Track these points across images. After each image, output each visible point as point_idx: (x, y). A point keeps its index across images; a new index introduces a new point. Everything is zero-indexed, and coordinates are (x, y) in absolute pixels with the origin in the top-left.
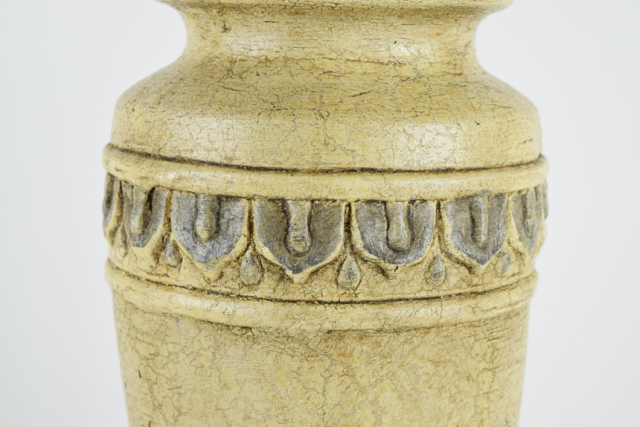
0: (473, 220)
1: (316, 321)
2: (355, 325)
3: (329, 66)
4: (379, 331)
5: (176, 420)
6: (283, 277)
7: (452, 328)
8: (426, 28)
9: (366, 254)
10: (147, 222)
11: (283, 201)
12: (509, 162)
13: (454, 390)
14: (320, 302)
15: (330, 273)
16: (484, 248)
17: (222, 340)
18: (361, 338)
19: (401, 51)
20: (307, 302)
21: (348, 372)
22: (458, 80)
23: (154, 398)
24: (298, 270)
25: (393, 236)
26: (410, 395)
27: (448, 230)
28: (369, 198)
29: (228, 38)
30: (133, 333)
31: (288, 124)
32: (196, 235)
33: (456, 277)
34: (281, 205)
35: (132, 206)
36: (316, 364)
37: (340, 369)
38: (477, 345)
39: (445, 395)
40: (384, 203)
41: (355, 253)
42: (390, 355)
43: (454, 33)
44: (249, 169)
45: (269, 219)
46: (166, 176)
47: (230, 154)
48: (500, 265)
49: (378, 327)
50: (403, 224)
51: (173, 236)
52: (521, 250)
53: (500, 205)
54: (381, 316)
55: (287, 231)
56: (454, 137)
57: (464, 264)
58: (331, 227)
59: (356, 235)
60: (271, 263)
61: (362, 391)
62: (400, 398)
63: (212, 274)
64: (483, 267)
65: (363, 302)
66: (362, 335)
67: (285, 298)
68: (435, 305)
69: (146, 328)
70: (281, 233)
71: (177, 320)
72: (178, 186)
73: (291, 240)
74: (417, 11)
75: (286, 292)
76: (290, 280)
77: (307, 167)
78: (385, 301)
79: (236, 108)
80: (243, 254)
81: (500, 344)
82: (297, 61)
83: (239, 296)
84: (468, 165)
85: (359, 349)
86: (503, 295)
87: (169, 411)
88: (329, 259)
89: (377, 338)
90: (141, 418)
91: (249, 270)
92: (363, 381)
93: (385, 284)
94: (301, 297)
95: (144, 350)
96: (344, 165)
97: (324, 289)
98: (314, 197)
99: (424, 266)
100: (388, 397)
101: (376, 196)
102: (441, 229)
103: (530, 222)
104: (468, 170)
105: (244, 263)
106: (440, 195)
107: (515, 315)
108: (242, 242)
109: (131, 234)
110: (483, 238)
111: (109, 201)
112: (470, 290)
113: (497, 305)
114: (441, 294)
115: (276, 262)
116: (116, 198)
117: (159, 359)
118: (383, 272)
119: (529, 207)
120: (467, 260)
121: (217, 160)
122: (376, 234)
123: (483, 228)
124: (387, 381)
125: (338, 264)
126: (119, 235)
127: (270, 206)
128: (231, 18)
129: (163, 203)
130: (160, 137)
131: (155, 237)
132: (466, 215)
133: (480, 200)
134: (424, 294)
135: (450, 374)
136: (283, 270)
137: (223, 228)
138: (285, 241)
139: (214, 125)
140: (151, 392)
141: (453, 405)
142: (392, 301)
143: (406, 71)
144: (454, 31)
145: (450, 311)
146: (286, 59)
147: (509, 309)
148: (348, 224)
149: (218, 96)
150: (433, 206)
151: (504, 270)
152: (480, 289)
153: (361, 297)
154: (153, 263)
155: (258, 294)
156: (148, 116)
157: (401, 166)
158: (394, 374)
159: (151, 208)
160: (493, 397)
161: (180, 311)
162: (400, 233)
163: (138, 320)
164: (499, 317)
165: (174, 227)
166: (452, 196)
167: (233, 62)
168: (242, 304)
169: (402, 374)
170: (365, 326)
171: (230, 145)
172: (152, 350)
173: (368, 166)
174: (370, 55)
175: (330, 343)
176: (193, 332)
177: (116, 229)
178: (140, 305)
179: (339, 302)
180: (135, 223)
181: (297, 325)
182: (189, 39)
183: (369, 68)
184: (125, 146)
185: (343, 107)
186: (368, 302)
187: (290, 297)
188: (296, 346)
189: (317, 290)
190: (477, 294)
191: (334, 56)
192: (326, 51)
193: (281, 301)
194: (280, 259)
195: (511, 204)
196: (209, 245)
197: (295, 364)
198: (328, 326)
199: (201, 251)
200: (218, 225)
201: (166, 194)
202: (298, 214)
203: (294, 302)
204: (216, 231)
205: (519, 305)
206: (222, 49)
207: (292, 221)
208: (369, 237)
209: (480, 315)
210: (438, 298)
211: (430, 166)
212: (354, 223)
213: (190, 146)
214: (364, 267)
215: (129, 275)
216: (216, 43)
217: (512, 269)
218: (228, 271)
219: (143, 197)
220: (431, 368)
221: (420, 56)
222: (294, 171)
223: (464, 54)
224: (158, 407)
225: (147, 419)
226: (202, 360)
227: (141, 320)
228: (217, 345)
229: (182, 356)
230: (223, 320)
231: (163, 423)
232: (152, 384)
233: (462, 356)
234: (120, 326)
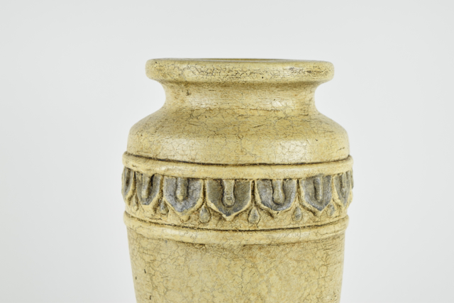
0: (315, 188)
1: (238, 240)
2: (258, 242)
3: (242, 112)
4: (269, 245)
5: (165, 294)
6: (221, 218)
7: (306, 244)
8: (290, 93)
9: (262, 206)
10: (150, 192)
11: (221, 180)
12: (333, 159)
13: (307, 275)
14: (240, 231)
15: (245, 216)
16: (321, 203)
17: (190, 251)
18: (260, 249)
19: (277, 104)
20: (233, 231)
21: (254, 266)
22: (306, 118)
23: (153, 283)
24: (228, 214)
25: (276, 197)
26: (285, 278)
27: (303, 194)
28: (264, 178)
29: (189, 98)
30: (141, 250)
31: (223, 142)
32: (176, 198)
33: (307, 217)
34: (220, 182)
35: (142, 184)
36: (238, 262)
37: (250, 264)
38: (318, 253)
39: (303, 278)
40: (271, 180)
41: (257, 206)
42: (275, 257)
43: (304, 94)
44: (203, 164)
45: (214, 189)
46: (160, 169)
47: (194, 157)
48: (329, 211)
49: (269, 242)
50: (281, 191)
51: (164, 199)
52: (340, 204)
53: (329, 181)
54: (270, 237)
55: (223, 195)
56: (305, 147)
57: (311, 211)
58: (245, 193)
59: (257, 196)
60: (215, 211)
61: (261, 275)
62: (280, 279)
63: (184, 218)
64: (321, 212)
65: (261, 230)
66: (261, 247)
67: (221, 229)
68: (297, 231)
69: (149, 247)
70: (220, 197)
71: (166, 242)
72: (167, 173)
73: (225, 199)
74: (285, 84)
75: (223, 226)
76: (225, 220)
77: (232, 163)
78: (272, 230)
79: (197, 134)
80: (200, 207)
81: (330, 252)
82: (226, 110)
83: (198, 228)
84: (312, 161)
85: (259, 254)
86: (331, 227)
87: (161, 289)
88: (244, 209)
89: (268, 248)
90: (146, 294)
91: (204, 215)
92: (262, 271)
93: (272, 221)
94: (230, 228)
95: (147, 258)
96: (251, 162)
97: (242, 224)
98: (237, 177)
99: (291, 212)
100: (274, 279)
101: (267, 177)
102: (299, 193)
103: (344, 189)
104: (312, 163)
105: (201, 212)
106: (298, 176)
107: (337, 237)
108: (200, 201)
109: (141, 199)
110: (320, 198)
111: (128, 183)
112: (314, 224)
113: (329, 232)
114: (300, 226)
115: (218, 211)
116: (132, 180)
117: (156, 263)
118: (271, 215)
119: (344, 182)
120: (313, 209)
121: (187, 160)
122: (267, 196)
123: (320, 192)
124: (273, 270)
125: (249, 211)
126: (134, 199)
127: (214, 182)
128: (191, 89)
129: (159, 182)
130: (157, 149)
131: (155, 200)
132: (312, 186)
133: (319, 178)
134: (291, 226)
135: (305, 266)
136: (221, 215)
137: (190, 194)
138: (222, 200)
139: (185, 143)
140: (152, 280)
141: (307, 283)
142: (275, 229)
143: (280, 114)
144: (304, 93)
145: (305, 235)
146: (220, 109)
147: (334, 234)
148: (253, 191)
149: (187, 128)
150: (295, 181)
151: (331, 214)
152: (319, 224)
153: (260, 228)
154: (153, 213)
155: (208, 227)
156: (150, 139)
157: (279, 162)
158: (277, 267)
159: (152, 185)
160: (327, 279)
161: (168, 237)
162: (279, 195)
163: (144, 243)
164: (329, 238)
165: (165, 194)
166: (305, 176)
167: (193, 111)
168: (200, 232)
169: (281, 267)
170: (262, 242)
171: (193, 153)
172: (152, 258)
173: (263, 162)
174: (262, 106)
175: (245, 251)
176: (174, 248)
177: (132, 196)
178: (146, 235)
179: (249, 231)
180: (144, 193)
181: (228, 243)
182: (167, 98)
183: (262, 113)
184: (137, 154)
185: (250, 133)
186: (263, 230)
187: (225, 228)
188: (228, 253)
189: (238, 224)
190: (318, 226)
191: (244, 107)
192: (240, 105)
193: (220, 230)
194: (220, 209)
195: (334, 181)
196: (183, 203)
197: (227, 262)
198: (244, 242)
199: (179, 206)
200: (188, 193)
201: (160, 178)
202: (228, 187)
203: (226, 231)
204: (187, 196)
205: (339, 232)
206: (187, 104)
207: (225, 190)
208: (264, 197)
209: (319, 237)
210: (299, 228)
211: (293, 162)
212: (256, 191)
213: (173, 153)
214: (262, 213)
215: (139, 220)
216: (183, 101)
217: (336, 214)
218: (193, 216)
219: (148, 179)
220: (295, 264)
221: (287, 106)
222: (226, 165)
223: (309, 105)
224: (155, 288)
225: (149, 295)
226: (179, 262)
227: (146, 243)
228: (187, 254)
229: (169, 260)
230: (191, 241)
231: (158, 296)
232: (152, 276)
233: (311, 258)
234: (133, 247)
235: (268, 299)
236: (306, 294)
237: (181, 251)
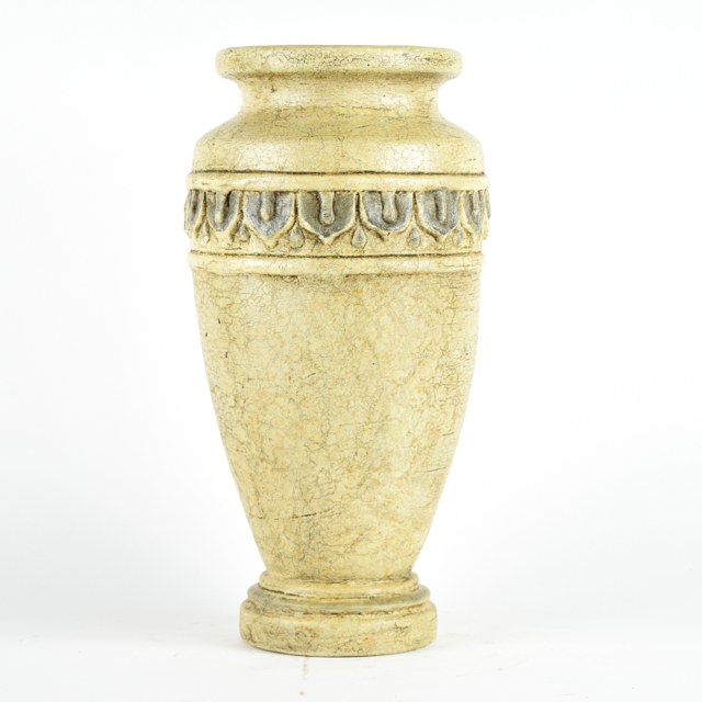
0: (437, 206)
1: (339, 268)
2: (364, 271)
3: (342, 111)
4: (379, 275)
5: (246, 346)
6: (318, 241)
7: (425, 276)
8: (404, 87)
9: (369, 224)
10: (226, 215)
11: (317, 192)
12: (459, 171)
13: (428, 318)
14: (341, 257)
15: (347, 238)
16: (444, 225)
17: (278, 286)
18: (367, 280)
19: (387, 101)
20: (333, 257)
21: (360, 303)
22: (426, 120)
23: (230, 335)
24: (327, 235)
25: (386, 214)
26: (399, 319)
27: (421, 211)
28: (371, 189)
29: (275, 96)
30: (214, 294)
31: (319, 145)
32: (260, 218)
33: (426, 243)
34: (315, 195)
35: (214, 207)
36: (339, 298)
37: (355, 300)
38: (442, 290)
39: (422, 320)
40: (380, 193)
41: (363, 225)
42: (386, 292)
43: (423, 91)
44: (295, 173)
45: (308, 204)
46: (239, 182)
47: (282, 165)
48: (456, 238)
49: (378, 272)
50: (392, 206)
51: (245, 221)
52: (470, 230)
53: (454, 199)
54: (380, 265)
55: (319, 211)
56: (423, 153)
57: (431, 234)
58: (347, 208)
59: (363, 212)
60: (310, 233)
61: (369, 315)
62: (393, 320)
63: (271, 243)
64: (445, 237)
65: (368, 256)
66: (368, 277)
67: (319, 255)
68: (414, 259)
69: (224, 287)
70: (316, 212)
71: (247, 277)
72: (248, 188)
73: (322, 216)
74: (398, 75)
75: (320, 251)
76: (322, 243)
77: (331, 171)
78: (382, 256)
79: (286, 137)
80: (291, 229)
81: (458, 293)
82: (322, 109)
83: (289, 256)
84: (432, 171)
85: (365, 287)
86: (459, 258)
87: (241, 341)
88: (346, 228)
89: (377, 280)
90: (220, 352)
91: (295, 237)
92: (370, 309)
93: (382, 245)
94: (329, 254)
95: (222, 303)
96: (355, 169)
97: (344, 248)
98: (337, 188)
99: (406, 234)
100: (385, 319)
101: (375, 188)
102: (416, 211)
103: (476, 213)
104: (432, 174)
105: (292, 234)
106: (415, 189)
107: (468, 274)
108: (291, 219)
109: (215, 224)
110: (444, 218)
111: (195, 209)
112: (436, 252)
113: (455, 264)
114: (418, 253)
115: (313, 231)
116: (201, 204)
117: (234, 306)
118: (380, 237)
119: (475, 203)
120: (434, 232)
121: (274, 169)
122: (375, 211)
123: (443, 211)
124: (384, 309)
125: (352, 232)
126: (204, 228)
127: (309, 195)
128: (278, 83)
129: (237, 200)
130: (234, 159)
131: (232, 222)
132: (432, 203)
133: (441, 193)
134: (406, 252)
135: (425, 306)
136: (317, 236)
137: (278, 212)
138: (318, 218)
139: (271, 148)
140: (228, 330)
141: (427, 328)
142: (386, 256)
143: (392, 114)
144: (422, 89)
145: (424, 264)
146: (314, 107)
147: (463, 269)
148: (358, 206)
149: (273, 131)
150: (411, 195)
151: (458, 242)
152: (443, 252)
153: (367, 253)
154: (230, 241)
155: (301, 254)
156: (226, 147)
157: (390, 170)
158: (389, 304)
159: (228, 205)
160: (454, 328)
161: (249, 270)
162: (391, 213)
163: (218, 283)
164: (457, 273)
165: (245, 214)
166: (422, 189)
167: (279, 111)
168: (291, 260)
170: (370, 271)
171: (282, 160)
172: (229, 301)
173: (369, 169)
174: (368, 104)
175: (348, 283)
176: (258, 283)
177: (201, 225)
178: (220, 272)
179: (353, 257)
180: (218, 216)
181: (326, 272)
182: (245, 100)
183: (368, 112)
184: (208, 168)
185: (353, 134)
186: (371, 256)
187: (322, 254)
188: (326, 286)
189: (339, 249)
190: (440, 255)
191: (345, 104)
192: (340, 102)
193: (316, 257)
194: (316, 228)
195: (462, 199)
196: (269, 224)
197: (326, 298)
198: (347, 272)
199: (264, 228)
200: (275, 211)
201: (240, 194)
202: (326, 201)
203: (324, 257)
204: (274, 215)
205: (470, 268)
206: (271, 103)
207: (323, 205)
208: (371, 214)
209: (443, 269)
210: (415, 255)
211: (408, 171)
212: (362, 205)
213: (255, 162)
214: (368, 234)
215: (211, 254)
216: (267, 100)
217: (464, 243)
218: (282, 241)
219: (223, 198)
220: (413, 302)
221: (400, 105)
222: (324, 173)
223: (429, 106)
224: (233, 340)
225: (224, 351)
226: (264, 301)
227: (221, 283)
228: (275, 291)
229: (251, 301)
230: (279, 272)
231: (237, 350)
232: (228, 325)
233: (433, 295)
234: (202, 293)
235: (377, 346)
236: (426, 343)
237: (265, 288)
